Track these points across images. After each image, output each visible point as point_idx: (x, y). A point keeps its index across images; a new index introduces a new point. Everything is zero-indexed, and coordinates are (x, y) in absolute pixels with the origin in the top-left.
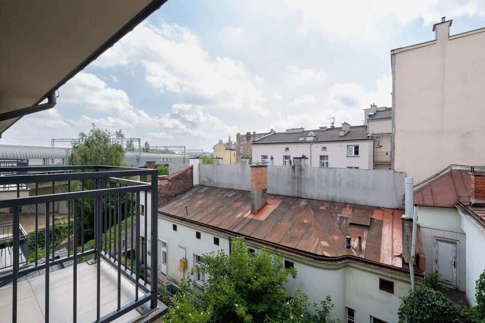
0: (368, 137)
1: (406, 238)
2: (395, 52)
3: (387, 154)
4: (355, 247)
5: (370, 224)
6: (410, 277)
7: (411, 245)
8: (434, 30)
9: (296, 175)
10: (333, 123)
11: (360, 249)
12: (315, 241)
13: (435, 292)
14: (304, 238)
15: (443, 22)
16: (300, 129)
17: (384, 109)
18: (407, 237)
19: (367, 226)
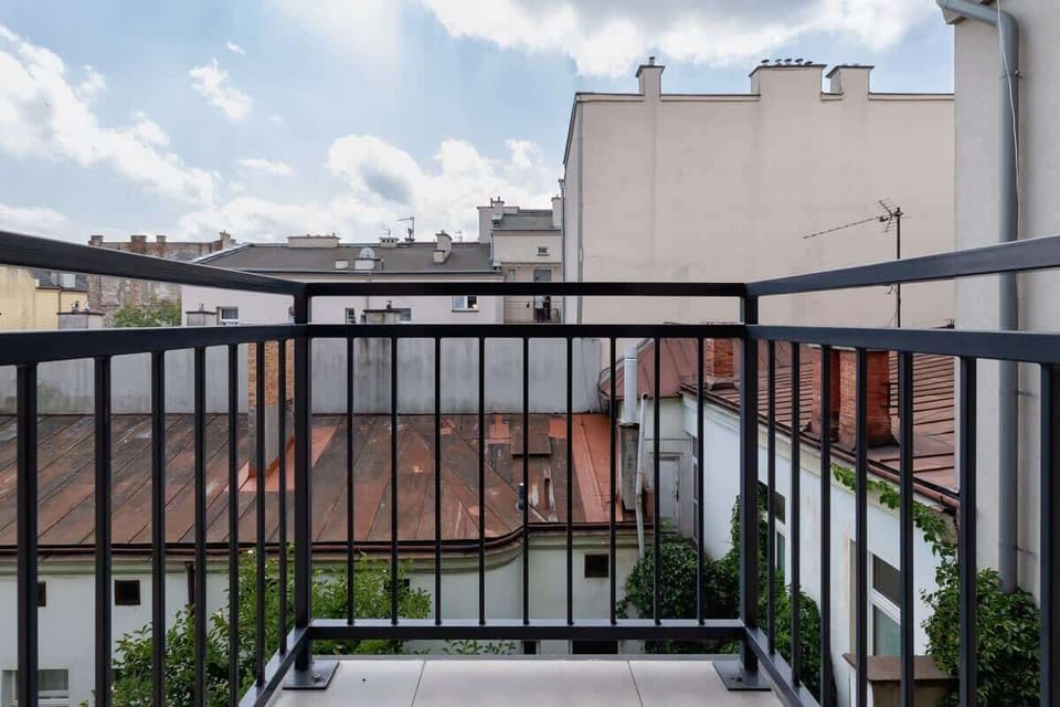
0: (495, 268)
1: (627, 462)
2: (584, 98)
3: (528, 306)
4: (535, 504)
5: (552, 450)
6: (637, 535)
7: (636, 474)
8: (637, 76)
9: (372, 355)
10: (411, 232)
11: (545, 506)
12: (455, 510)
13: (681, 547)
14: (425, 510)
15: (652, 66)
16: (328, 237)
17: (515, 212)
18: (630, 459)
19: (546, 456)
